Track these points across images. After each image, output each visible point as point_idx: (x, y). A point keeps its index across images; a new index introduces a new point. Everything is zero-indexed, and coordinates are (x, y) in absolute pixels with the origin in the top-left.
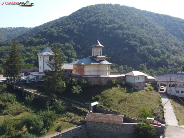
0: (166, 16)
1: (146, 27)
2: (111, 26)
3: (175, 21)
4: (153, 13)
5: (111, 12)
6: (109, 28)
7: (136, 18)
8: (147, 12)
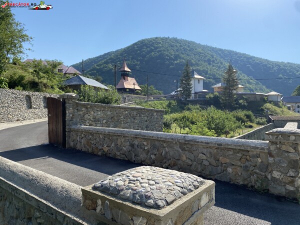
1: (214, 64)
3: (241, 57)
7: (201, 53)
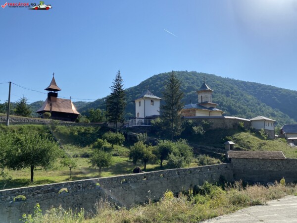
0: (255, 84)
1: (233, 96)
2: (191, 93)
3: (266, 89)
4: (238, 81)
5: (187, 79)
6: (188, 95)
8: (230, 79)
